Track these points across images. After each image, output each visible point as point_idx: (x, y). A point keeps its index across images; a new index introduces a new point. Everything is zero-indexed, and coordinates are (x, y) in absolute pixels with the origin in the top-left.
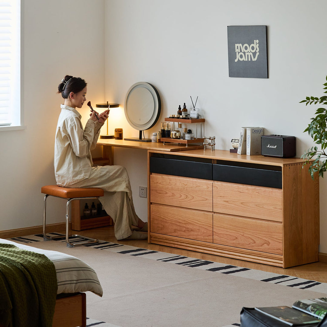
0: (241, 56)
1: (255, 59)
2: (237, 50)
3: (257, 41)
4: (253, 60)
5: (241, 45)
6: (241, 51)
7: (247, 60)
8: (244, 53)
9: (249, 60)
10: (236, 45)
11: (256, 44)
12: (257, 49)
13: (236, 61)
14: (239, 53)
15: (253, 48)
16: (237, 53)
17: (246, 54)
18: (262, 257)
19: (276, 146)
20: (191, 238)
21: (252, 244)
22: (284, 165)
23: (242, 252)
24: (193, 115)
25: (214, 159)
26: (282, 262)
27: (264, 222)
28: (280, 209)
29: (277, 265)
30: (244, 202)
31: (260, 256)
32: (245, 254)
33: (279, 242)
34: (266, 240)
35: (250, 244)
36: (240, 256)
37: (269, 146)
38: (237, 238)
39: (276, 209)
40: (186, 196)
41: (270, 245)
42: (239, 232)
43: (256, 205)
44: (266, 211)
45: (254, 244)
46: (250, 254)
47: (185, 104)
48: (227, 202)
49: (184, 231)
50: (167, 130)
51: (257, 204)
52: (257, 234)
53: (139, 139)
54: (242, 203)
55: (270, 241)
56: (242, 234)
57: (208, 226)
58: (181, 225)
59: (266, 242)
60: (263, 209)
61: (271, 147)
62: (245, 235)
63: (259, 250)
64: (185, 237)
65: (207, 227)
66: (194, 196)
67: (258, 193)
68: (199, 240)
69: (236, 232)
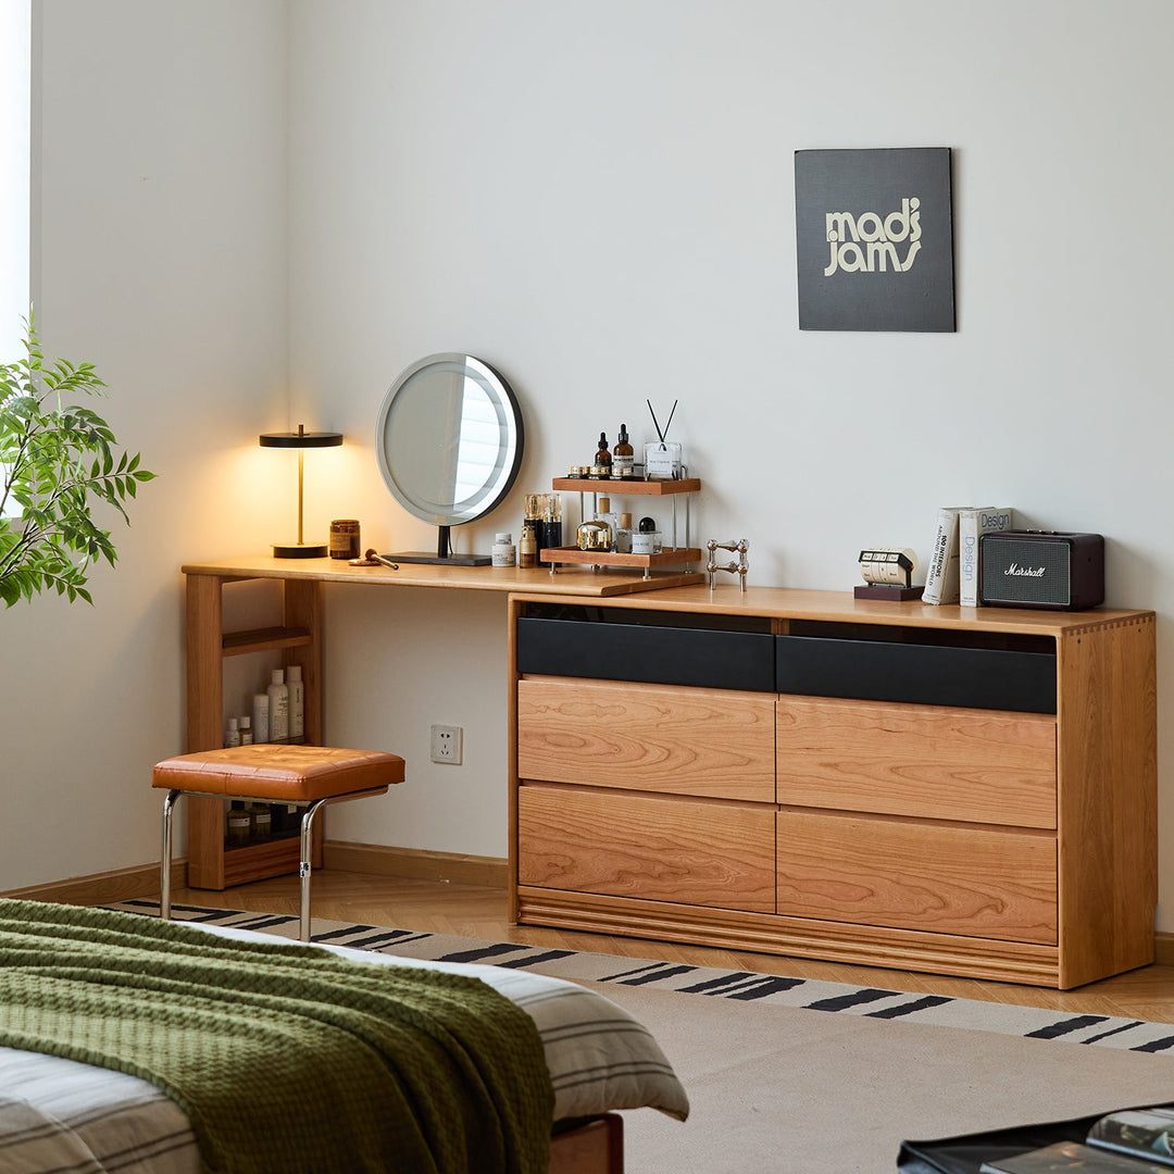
0: (850, 257)
1: (907, 266)
2: (832, 236)
3: (916, 203)
4: (897, 267)
5: (848, 216)
6: (849, 238)
7: (871, 268)
8: (863, 245)
9: (883, 268)
10: (830, 218)
11: (909, 214)
12: (911, 231)
13: (829, 271)
14: (840, 244)
15: (897, 227)
16: (834, 246)
17: (871, 249)
18: (973, 955)
19: (1042, 570)
20: (688, 901)
21: (933, 911)
22: (1064, 630)
23: (893, 942)
24: (660, 465)
25: (777, 619)
26: (1058, 970)
27: (981, 833)
28: (1046, 785)
29: (1035, 980)
30: (900, 764)
31: (965, 951)
32: (906, 947)
33: (1044, 901)
34: (992, 894)
35: (925, 911)
36: (884, 956)
37: (1012, 571)
38: (872, 893)
39: (1030, 787)
40: (666, 753)
41: (1007, 912)
42: (883, 870)
43: (952, 775)
44: (992, 794)
45: (941, 912)
46: (925, 946)
47: (623, 427)
48: (835, 766)
49: (660, 877)
50: (552, 523)
51: (953, 770)
52: (954, 875)
53: (437, 557)
54: (893, 770)
55: (1005, 898)
56: (894, 877)
57: (757, 855)
58: (644, 854)
59: (992, 902)
60: (979, 786)
61: (1021, 572)
62: (906, 880)
63: (961, 931)
64: (660, 896)
65: (748, 859)
66: (698, 750)
67: (958, 734)
68: (719, 904)
69: (870, 872)
